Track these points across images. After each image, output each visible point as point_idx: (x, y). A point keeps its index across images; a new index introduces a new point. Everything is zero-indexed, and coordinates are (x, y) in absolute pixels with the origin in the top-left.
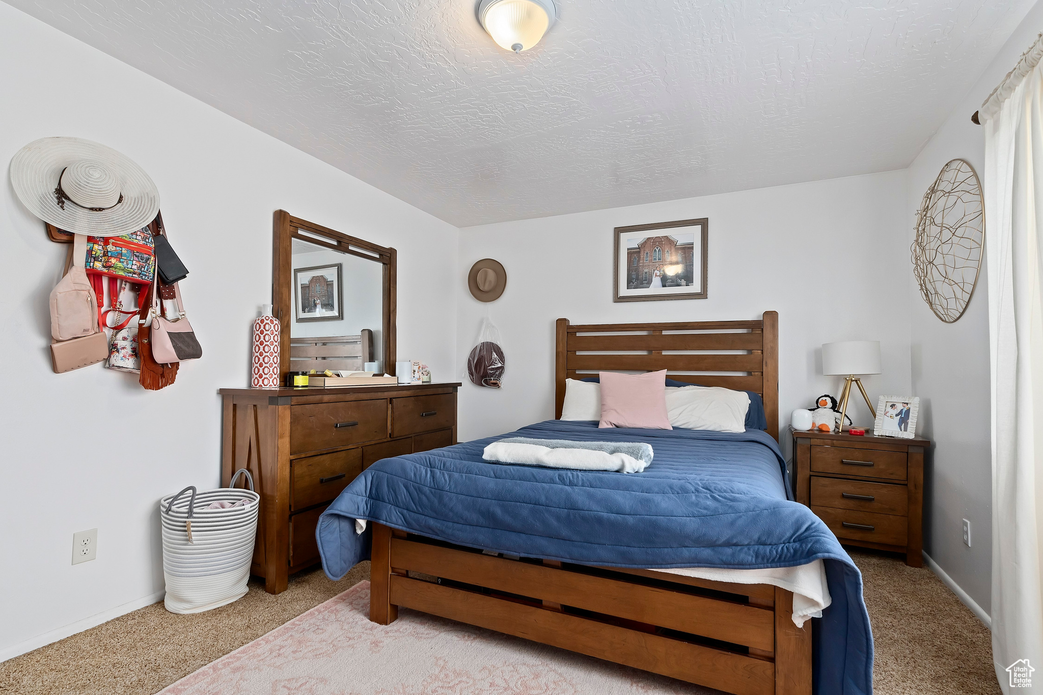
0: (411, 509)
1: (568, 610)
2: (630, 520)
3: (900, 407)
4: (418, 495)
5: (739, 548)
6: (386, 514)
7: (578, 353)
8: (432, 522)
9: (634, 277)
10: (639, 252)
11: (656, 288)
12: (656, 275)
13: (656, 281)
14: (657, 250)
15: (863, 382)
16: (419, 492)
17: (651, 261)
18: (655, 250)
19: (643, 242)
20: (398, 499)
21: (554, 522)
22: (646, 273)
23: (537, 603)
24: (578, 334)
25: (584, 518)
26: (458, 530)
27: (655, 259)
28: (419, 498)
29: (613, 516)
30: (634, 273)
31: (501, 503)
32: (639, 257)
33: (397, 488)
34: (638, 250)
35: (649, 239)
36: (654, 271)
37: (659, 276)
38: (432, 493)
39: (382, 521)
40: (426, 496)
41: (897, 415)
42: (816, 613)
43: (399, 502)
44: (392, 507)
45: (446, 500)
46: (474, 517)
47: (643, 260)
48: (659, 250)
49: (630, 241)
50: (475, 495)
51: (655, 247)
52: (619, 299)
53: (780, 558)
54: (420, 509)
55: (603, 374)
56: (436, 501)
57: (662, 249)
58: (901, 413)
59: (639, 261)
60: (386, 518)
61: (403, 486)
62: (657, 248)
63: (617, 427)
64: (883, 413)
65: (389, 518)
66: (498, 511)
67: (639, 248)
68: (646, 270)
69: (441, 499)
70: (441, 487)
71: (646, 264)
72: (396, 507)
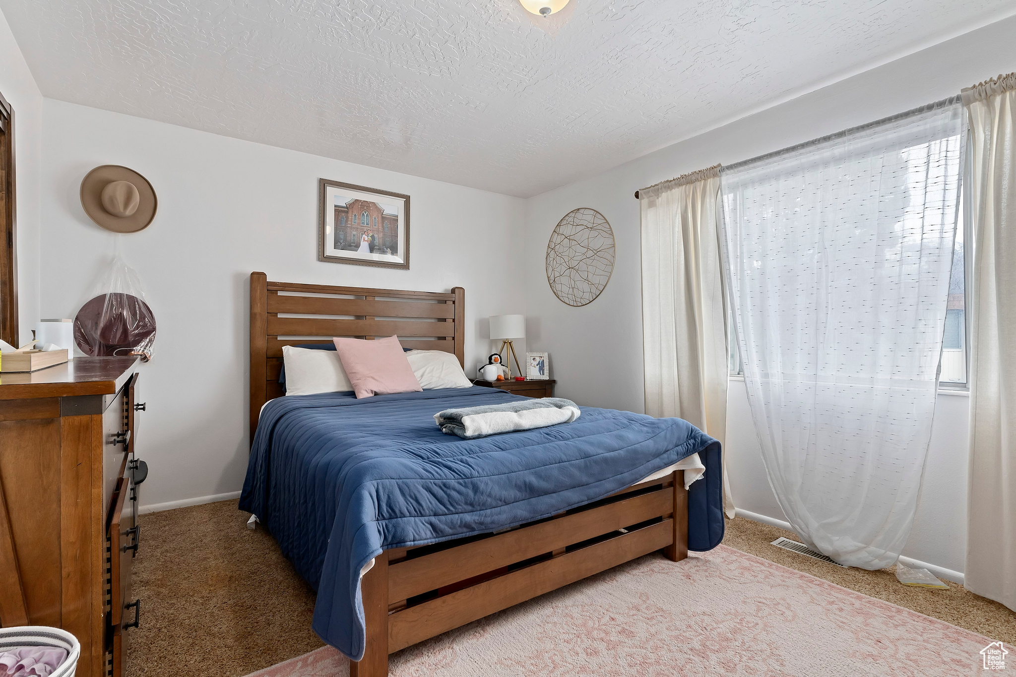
0: (441, 512)
1: (570, 549)
2: (622, 452)
3: (538, 359)
4: (445, 492)
5: (669, 452)
6: (413, 531)
7: (280, 316)
8: (468, 518)
9: (342, 237)
10: (347, 212)
11: (363, 253)
12: (364, 240)
13: (364, 245)
14: (365, 215)
15: (513, 344)
16: (445, 489)
17: (359, 224)
18: (363, 214)
19: (351, 202)
20: (422, 507)
21: (577, 473)
22: (354, 235)
23: (549, 556)
24: (280, 293)
25: (596, 462)
26: (497, 515)
27: (363, 223)
28: (449, 496)
29: (612, 454)
30: (343, 233)
31: (532, 470)
32: (347, 217)
33: (416, 493)
34: (346, 209)
35: (357, 200)
36: (362, 234)
37: (367, 241)
38: (461, 484)
39: (409, 543)
40: (455, 490)
41: (537, 365)
42: (699, 477)
43: (424, 510)
44: (417, 519)
45: (482, 487)
46: (512, 493)
47: (351, 221)
48: (367, 215)
49: (336, 197)
50: (507, 472)
51: (363, 211)
52: (323, 258)
53: (687, 451)
54: (452, 508)
55: (338, 341)
56: (471, 493)
57: (370, 215)
58: (539, 364)
59: (347, 221)
60: (414, 536)
61: (422, 488)
62: (365, 212)
63: (376, 394)
64: (530, 364)
65: (417, 534)
66: (533, 480)
67: (347, 208)
68: (354, 233)
69: (476, 489)
70: (469, 475)
71: (354, 226)
72: (420, 518)
